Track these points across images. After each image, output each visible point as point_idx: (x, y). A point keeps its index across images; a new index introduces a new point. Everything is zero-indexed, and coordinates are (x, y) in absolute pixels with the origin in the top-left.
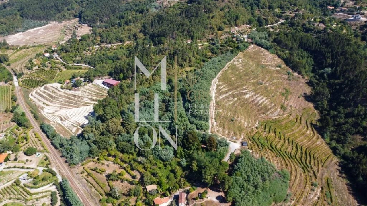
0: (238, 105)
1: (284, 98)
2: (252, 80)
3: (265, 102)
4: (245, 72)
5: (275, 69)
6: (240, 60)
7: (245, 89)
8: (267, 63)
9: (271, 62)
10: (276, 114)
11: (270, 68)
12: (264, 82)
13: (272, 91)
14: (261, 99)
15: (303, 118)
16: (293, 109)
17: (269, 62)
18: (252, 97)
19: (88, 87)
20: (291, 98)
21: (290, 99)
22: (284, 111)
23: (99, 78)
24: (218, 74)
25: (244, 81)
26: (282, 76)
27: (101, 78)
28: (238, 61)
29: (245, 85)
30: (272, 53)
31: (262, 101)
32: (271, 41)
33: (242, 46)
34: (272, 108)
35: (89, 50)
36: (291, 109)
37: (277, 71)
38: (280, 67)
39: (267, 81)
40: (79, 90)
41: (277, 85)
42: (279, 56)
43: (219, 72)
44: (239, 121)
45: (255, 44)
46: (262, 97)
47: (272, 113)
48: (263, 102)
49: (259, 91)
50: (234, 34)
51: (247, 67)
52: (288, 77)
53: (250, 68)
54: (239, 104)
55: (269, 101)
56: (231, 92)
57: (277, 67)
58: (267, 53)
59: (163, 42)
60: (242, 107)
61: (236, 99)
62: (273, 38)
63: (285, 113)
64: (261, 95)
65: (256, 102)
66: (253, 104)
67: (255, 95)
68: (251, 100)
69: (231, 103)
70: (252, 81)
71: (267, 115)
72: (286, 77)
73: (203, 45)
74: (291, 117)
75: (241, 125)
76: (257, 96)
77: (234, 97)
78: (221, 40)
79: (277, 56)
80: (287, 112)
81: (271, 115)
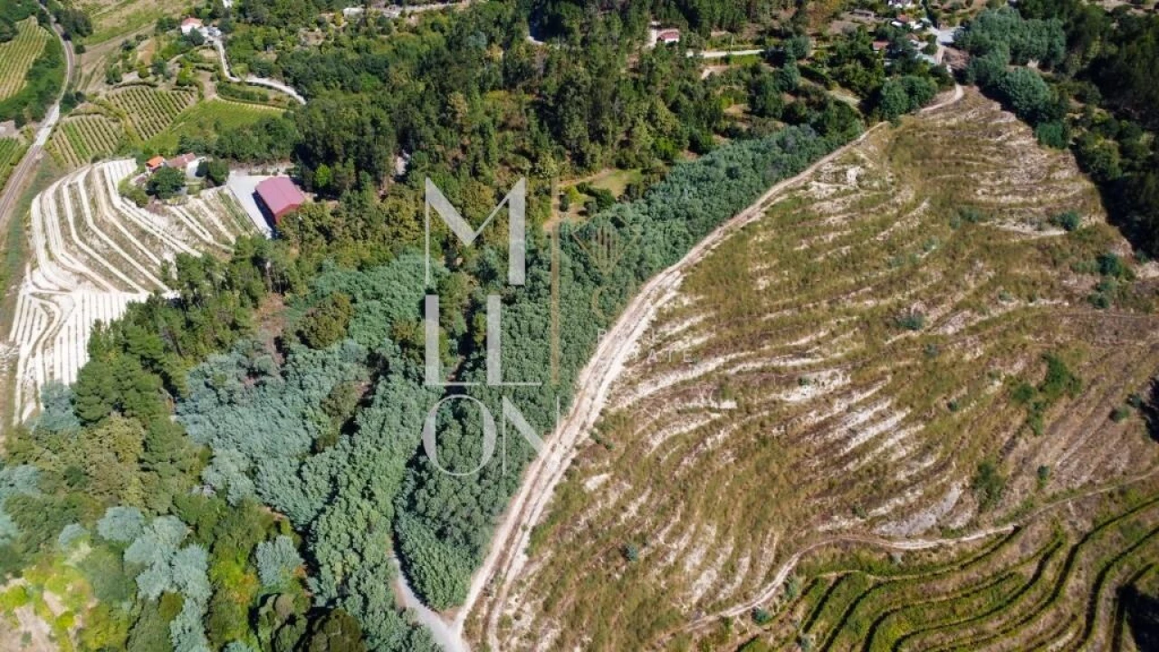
0: (725, 445)
1: (1017, 421)
2: (871, 295)
3: (890, 442)
4: (845, 250)
5: (1036, 236)
6: (852, 173)
7: (801, 352)
8: (1003, 199)
9: (1031, 193)
10: (929, 519)
11: (1010, 225)
12: (933, 316)
13: (957, 371)
14: (872, 422)
15: (1083, 557)
16: (1051, 488)
17: (1015, 193)
18: (827, 401)
19: (200, 202)
20: (1063, 418)
21: (1053, 428)
22: (981, 509)
23: (254, 170)
24: (695, 243)
25: (815, 299)
26: (1063, 276)
27: (259, 170)
28: (838, 177)
29: (817, 324)
30: (1052, 143)
31: (873, 431)
32: (1073, 72)
33: (900, 92)
34: (913, 482)
35: (319, 24)
36: (1040, 487)
37: (1043, 246)
38: (1067, 225)
39: (957, 308)
40: (163, 213)
41: (1003, 337)
42: (1084, 162)
43: (705, 234)
44: (671, 559)
45: (978, 83)
46: (883, 406)
47: (903, 514)
48: (881, 437)
49: (883, 368)
50: (893, 15)
51: (869, 219)
52: (1097, 288)
53: (884, 225)
54: (735, 435)
55: (918, 436)
56: (721, 360)
57: (1052, 222)
58: (1019, 136)
59: (567, 23)
60: (741, 457)
61: (729, 404)
62: (1092, 56)
63: (984, 517)
64: (886, 392)
65: (840, 432)
66: (818, 442)
67: (845, 392)
68: (813, 418)
69: (693, 426)
70: (870, 303)
71: (872, 523)
72: (1083, 283)
73: (726, 60)
74: (1012, 551)
75: (671, 586)
76: (858, 397)
77: (721, 392)
78: (825, 39)
79: (1072, 158)
80: (998, 514)
81: (889, 528)
